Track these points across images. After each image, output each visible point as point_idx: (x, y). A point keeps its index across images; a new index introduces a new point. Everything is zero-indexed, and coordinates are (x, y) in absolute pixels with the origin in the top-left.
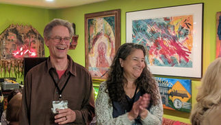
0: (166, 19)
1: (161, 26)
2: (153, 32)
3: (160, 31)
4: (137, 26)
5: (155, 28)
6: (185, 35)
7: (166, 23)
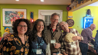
0: (16, 12)
1: (14, 13)
2: (12, 15)
3: (14, 15)
4: (7, 13)
5: (13, 14)
6: (22, 16)
7: (16, 13)
